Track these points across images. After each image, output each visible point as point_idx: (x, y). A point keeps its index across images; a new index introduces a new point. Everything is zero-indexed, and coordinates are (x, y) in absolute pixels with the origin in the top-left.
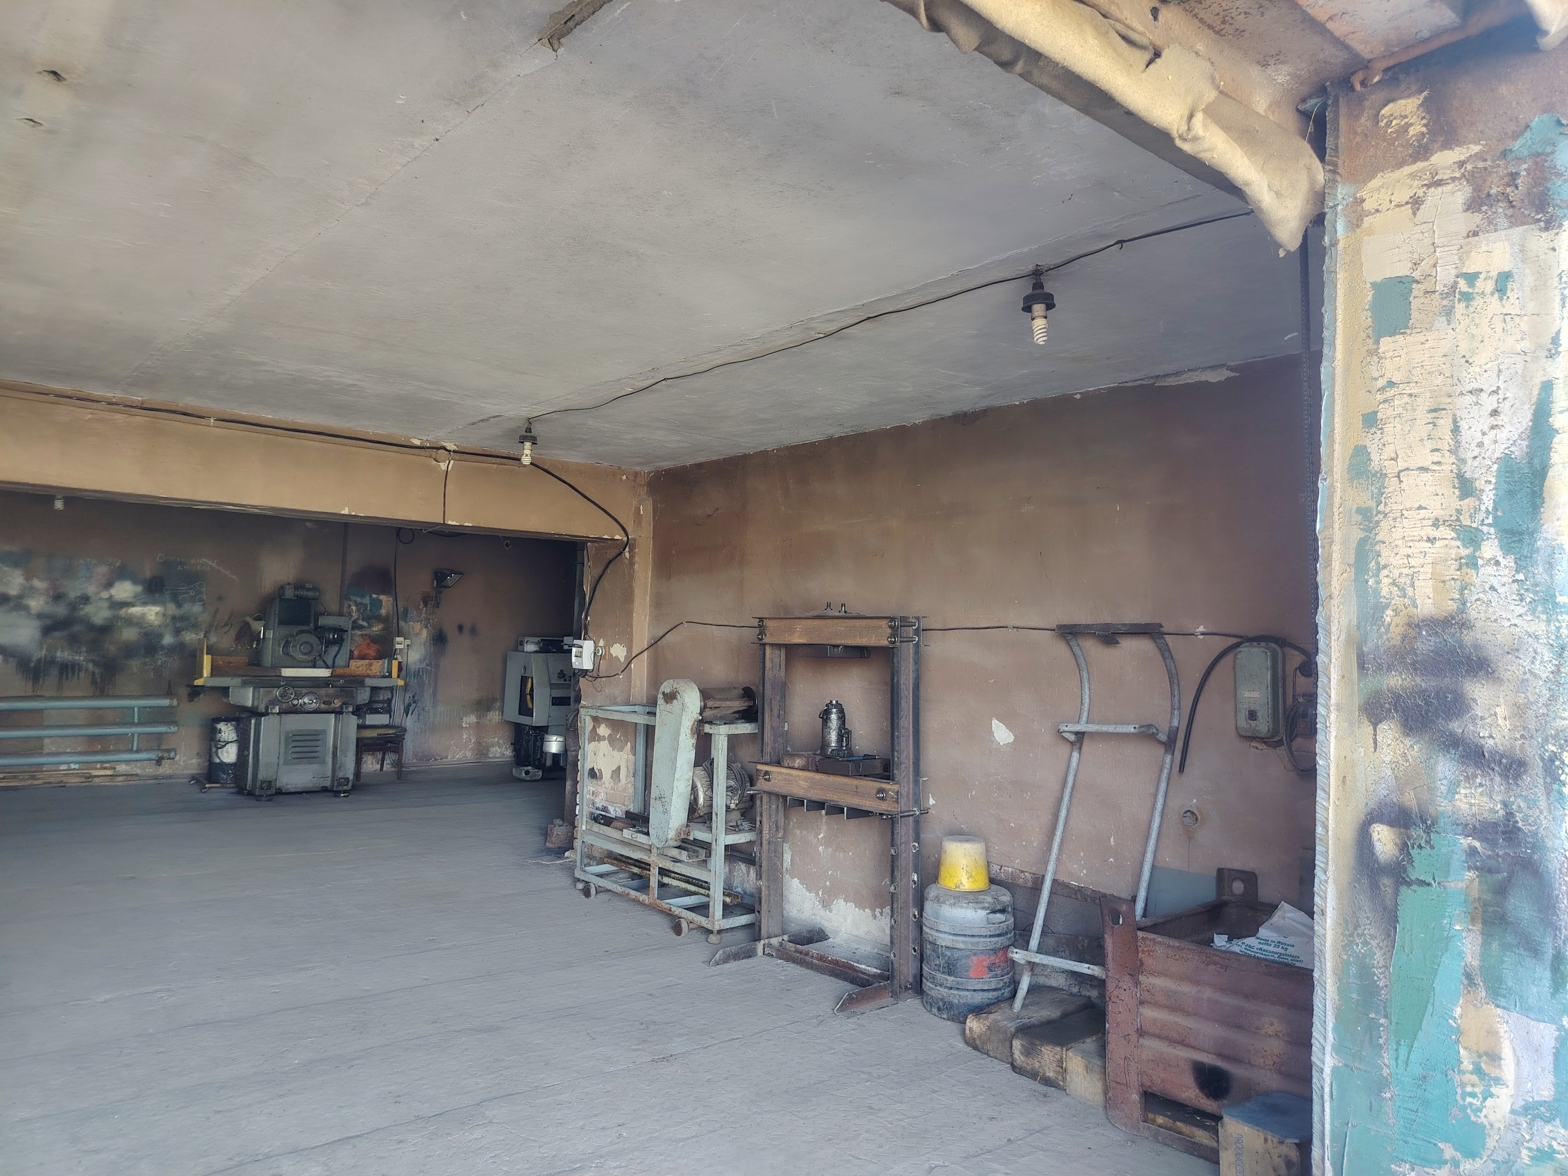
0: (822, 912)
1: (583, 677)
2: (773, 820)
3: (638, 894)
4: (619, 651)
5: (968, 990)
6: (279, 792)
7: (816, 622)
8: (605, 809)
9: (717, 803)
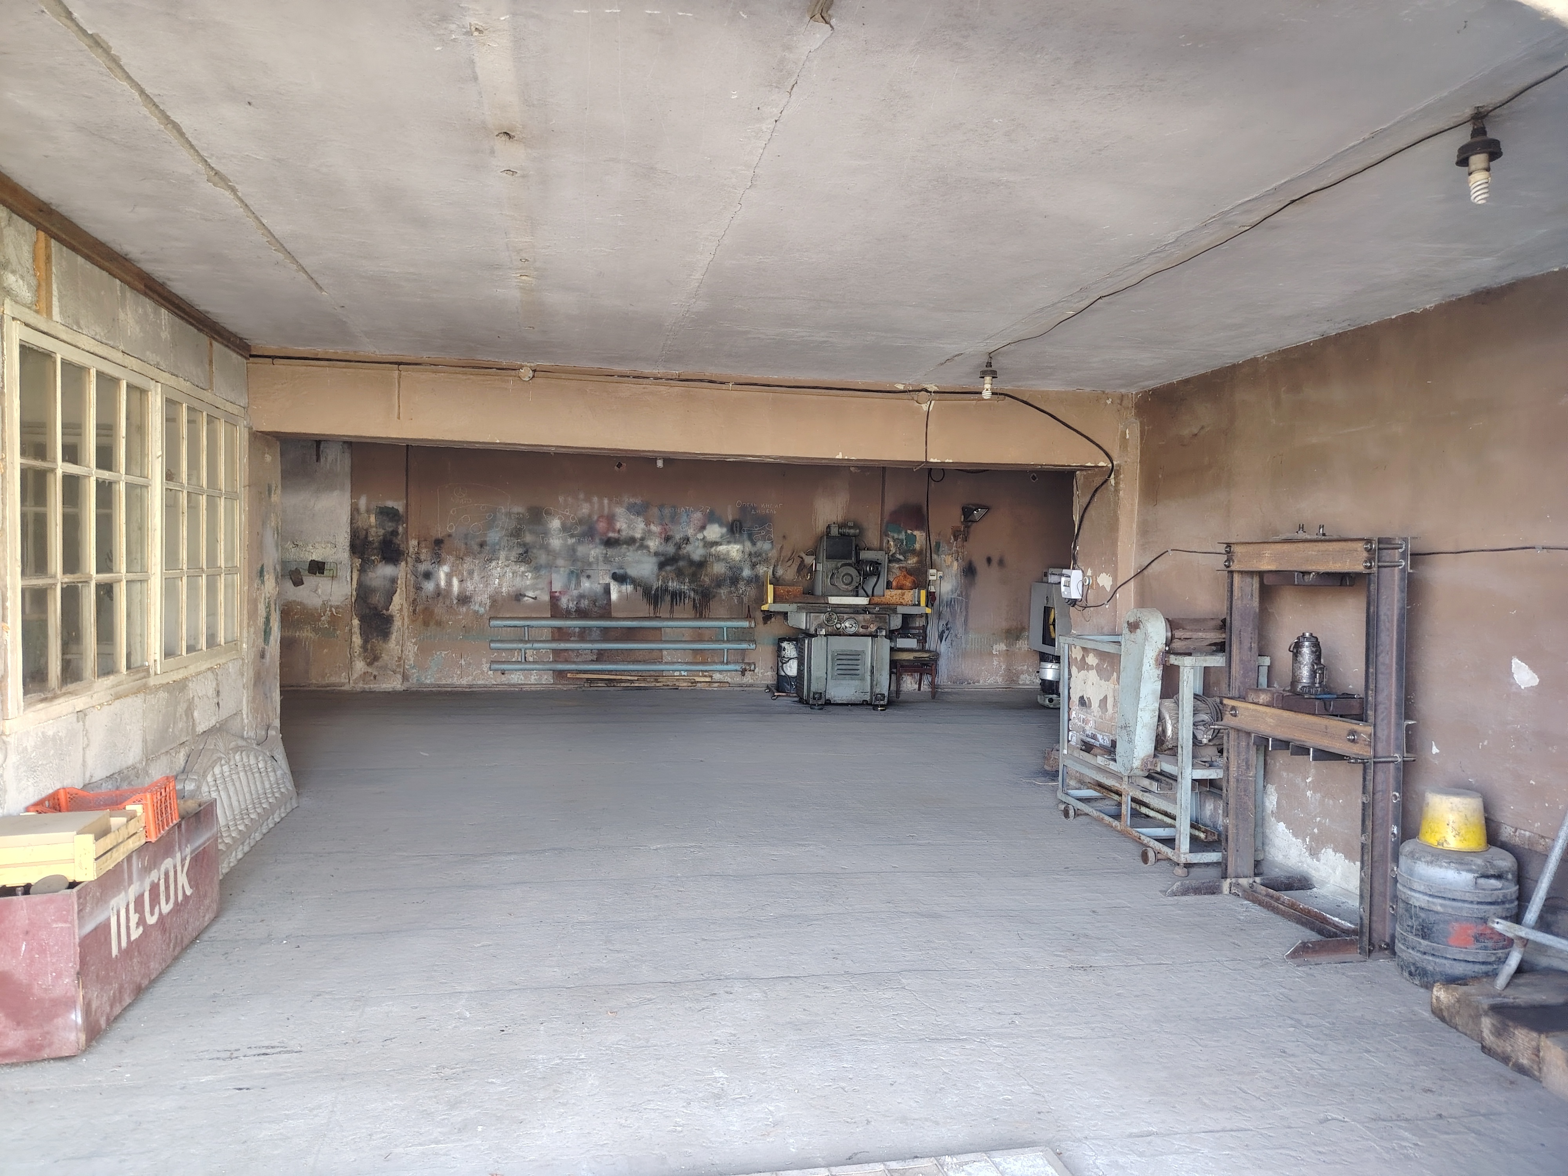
0: (1309, 860)
1: (1073, 606)
2: (1242, 757)
3: (1111, 820)
4: (1105, 581)
5: (1446, 958)
6: (828, 703)
7: (1286, 547)
8: (1094, 737)
9: (1182, 735)
